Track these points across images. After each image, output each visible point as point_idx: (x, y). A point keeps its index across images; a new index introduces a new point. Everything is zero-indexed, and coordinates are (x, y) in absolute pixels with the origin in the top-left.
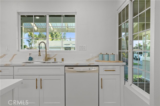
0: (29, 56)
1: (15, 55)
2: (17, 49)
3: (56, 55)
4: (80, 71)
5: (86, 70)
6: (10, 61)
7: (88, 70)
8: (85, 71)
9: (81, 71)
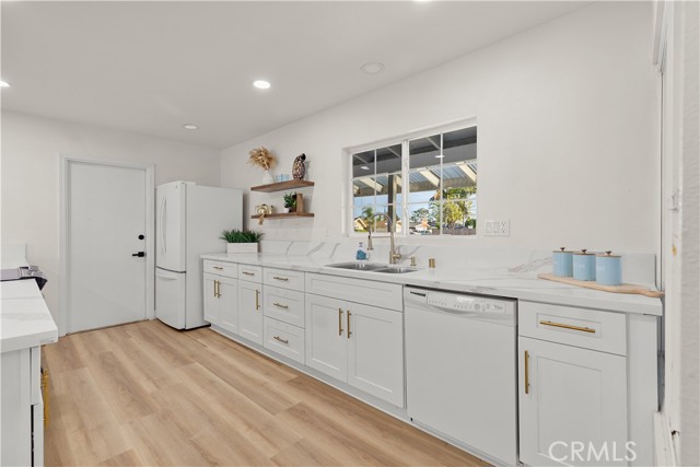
0: (358, 249)
1: (338, 244)
2: (343, 231)
3: (418, 248)
4: (443, 306)
5: (464, 309)
6: (331, 257)
7: (473, 309)
8: (460, 309)
9: (447, 307)
